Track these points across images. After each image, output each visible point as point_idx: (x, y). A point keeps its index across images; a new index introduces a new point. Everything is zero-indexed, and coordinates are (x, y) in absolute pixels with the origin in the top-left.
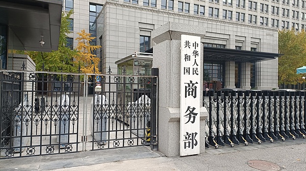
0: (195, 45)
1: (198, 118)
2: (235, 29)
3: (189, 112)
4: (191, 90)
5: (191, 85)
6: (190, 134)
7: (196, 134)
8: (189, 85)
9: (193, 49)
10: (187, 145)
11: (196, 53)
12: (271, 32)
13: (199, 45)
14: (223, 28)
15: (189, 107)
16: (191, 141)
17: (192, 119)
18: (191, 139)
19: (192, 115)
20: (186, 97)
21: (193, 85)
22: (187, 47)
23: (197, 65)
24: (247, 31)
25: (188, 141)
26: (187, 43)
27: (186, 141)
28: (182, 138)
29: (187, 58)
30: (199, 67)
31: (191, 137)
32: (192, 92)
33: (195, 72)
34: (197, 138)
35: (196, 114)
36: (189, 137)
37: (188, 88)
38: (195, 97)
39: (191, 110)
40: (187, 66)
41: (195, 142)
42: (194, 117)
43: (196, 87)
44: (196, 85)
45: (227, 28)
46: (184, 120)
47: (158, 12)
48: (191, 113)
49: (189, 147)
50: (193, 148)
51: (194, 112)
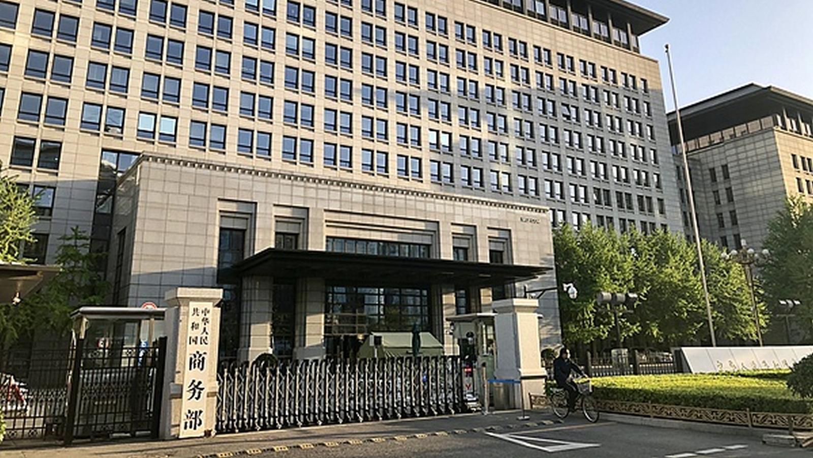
0: (206, 312)
3: (193, 387)
4: (198, 362)
5: (198, 356)
7: (201, 412)
8: (195, 356)
9: (202, 316)
10: (188, 425)
12: (533, 216)
15: (194, 381)
16: (193, 421)
17: (196, 395)
18: (193, 419)
20: (190, 369)
21: (200, 355)
22: (196, 315)
23: (207, 333)
27: (187, 421)
28: (183, 417)
29: (195, 326)
30: (209, 336)
31: (194, 416)
32: (199, 364)
33: (204, 341)
34: (202, 417)
35: (202, 389)
36: (191, 415)
37: (193, 361)
38: (202, 369)
39: (196, 383)
40: (194, 336)
41: (198, 422)
42: (200, 393)
43: (203, 359)
45: (430, 207)
46: (186, 395)
49: (191, 427)
50: (195, 428)
51: (200, 386)
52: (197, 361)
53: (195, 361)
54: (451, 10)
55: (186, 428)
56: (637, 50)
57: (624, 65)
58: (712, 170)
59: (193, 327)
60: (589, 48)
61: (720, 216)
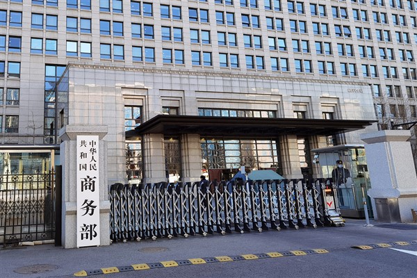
0: (93, 143)
1: (97, 211)
3: (86, 205)
4: (89, 184)
5: (88, 180)
6: (88, 226)
7: (95, 225)
9: (89, 147)
10: (85, 236)
11: (93, 151)
13: (97, 143)
15: (86, 201)
17: (90, 212)
18: (88, 231)
20: (82, 191)
21: (91, 179)
22: (83, 146)
23: (95, 161)
25: (85, 233)
26: (83, 142)
29: (83, 155)
30: (97, 164)
33: (93, 167)
34: (97, 229)
35: (95, 207)
38: (93, 191)
39: (89, 203)
40: (83, 164)
41: (93, 234)
42: (93, 210)
43: (94, 182)
44: (94, 179)
46: (81, 212)
48: (89, 206)
49: (87, 238)
50: (91, 239)
51: (93, 205)
53: (86, 183)
55: (82, 238)
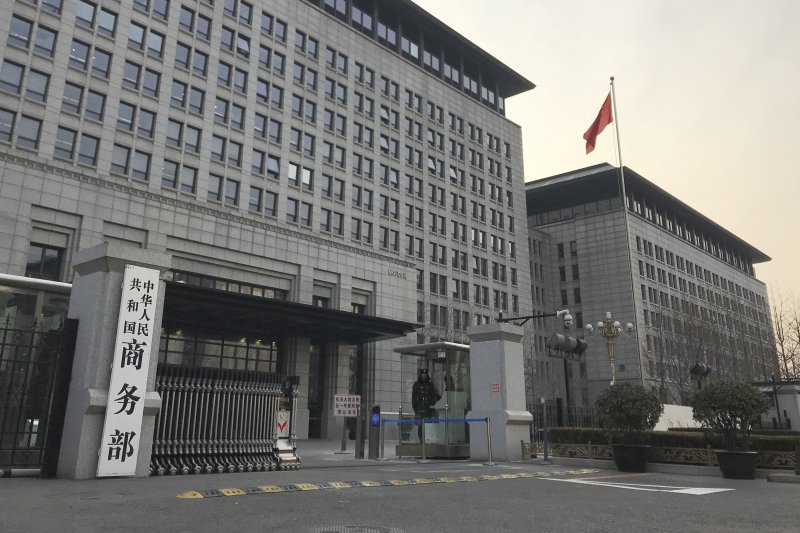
0: (149, 286)
1: (140, 407)
2: (313, 252)
3: (124, 393)
4: (134, 357)
5: (134, 346)
6: (122, 434)
7: (133, 434)
8: (131, 347)
9: (144, 291)
10: (114, 453)
11: (147, 299)
12: (400, 269)
13: (156, 287)
14: (282, 244)
15: (126, 386)
16: (122, 447)
17: (128, 407)
18: (121, 443)
19: (130, 400)
20: (122, 366)
21: (138, 346)
22: (136, 289)
23: (148, 319)
24: (342, 259)
25: (116, 446)
26: (136, 283)
27: (113, 446)
28: (107, 440)
29: (132, 306)
30: (151, 324)
31: (123, 440)
32: (135, 358)
33: (143, 330)
34: (135, 442)
35: (137, 399)
36: (120, 438)
37: (127, 353)
38: (138, 367)
39: (129, 390)
40: (130, 320)
41: (128, 450)
42: (133, 405)
43: (142, 351)
44: (142, 347)
45: (292, 247)
46: (113, 406)
47: (99, 182)
48: (129, 396)
49: (117, 457)
50: (123, 460)
51: (134, 394)
52: (133, 355)
53: (130, 353)
54: (324, 33)
55: (109, 459)
56: (502, 112)
57: (491, 126)
58: (561, 247)
59: (130, 306)
60: (459, 102)
61: (564, 293)
